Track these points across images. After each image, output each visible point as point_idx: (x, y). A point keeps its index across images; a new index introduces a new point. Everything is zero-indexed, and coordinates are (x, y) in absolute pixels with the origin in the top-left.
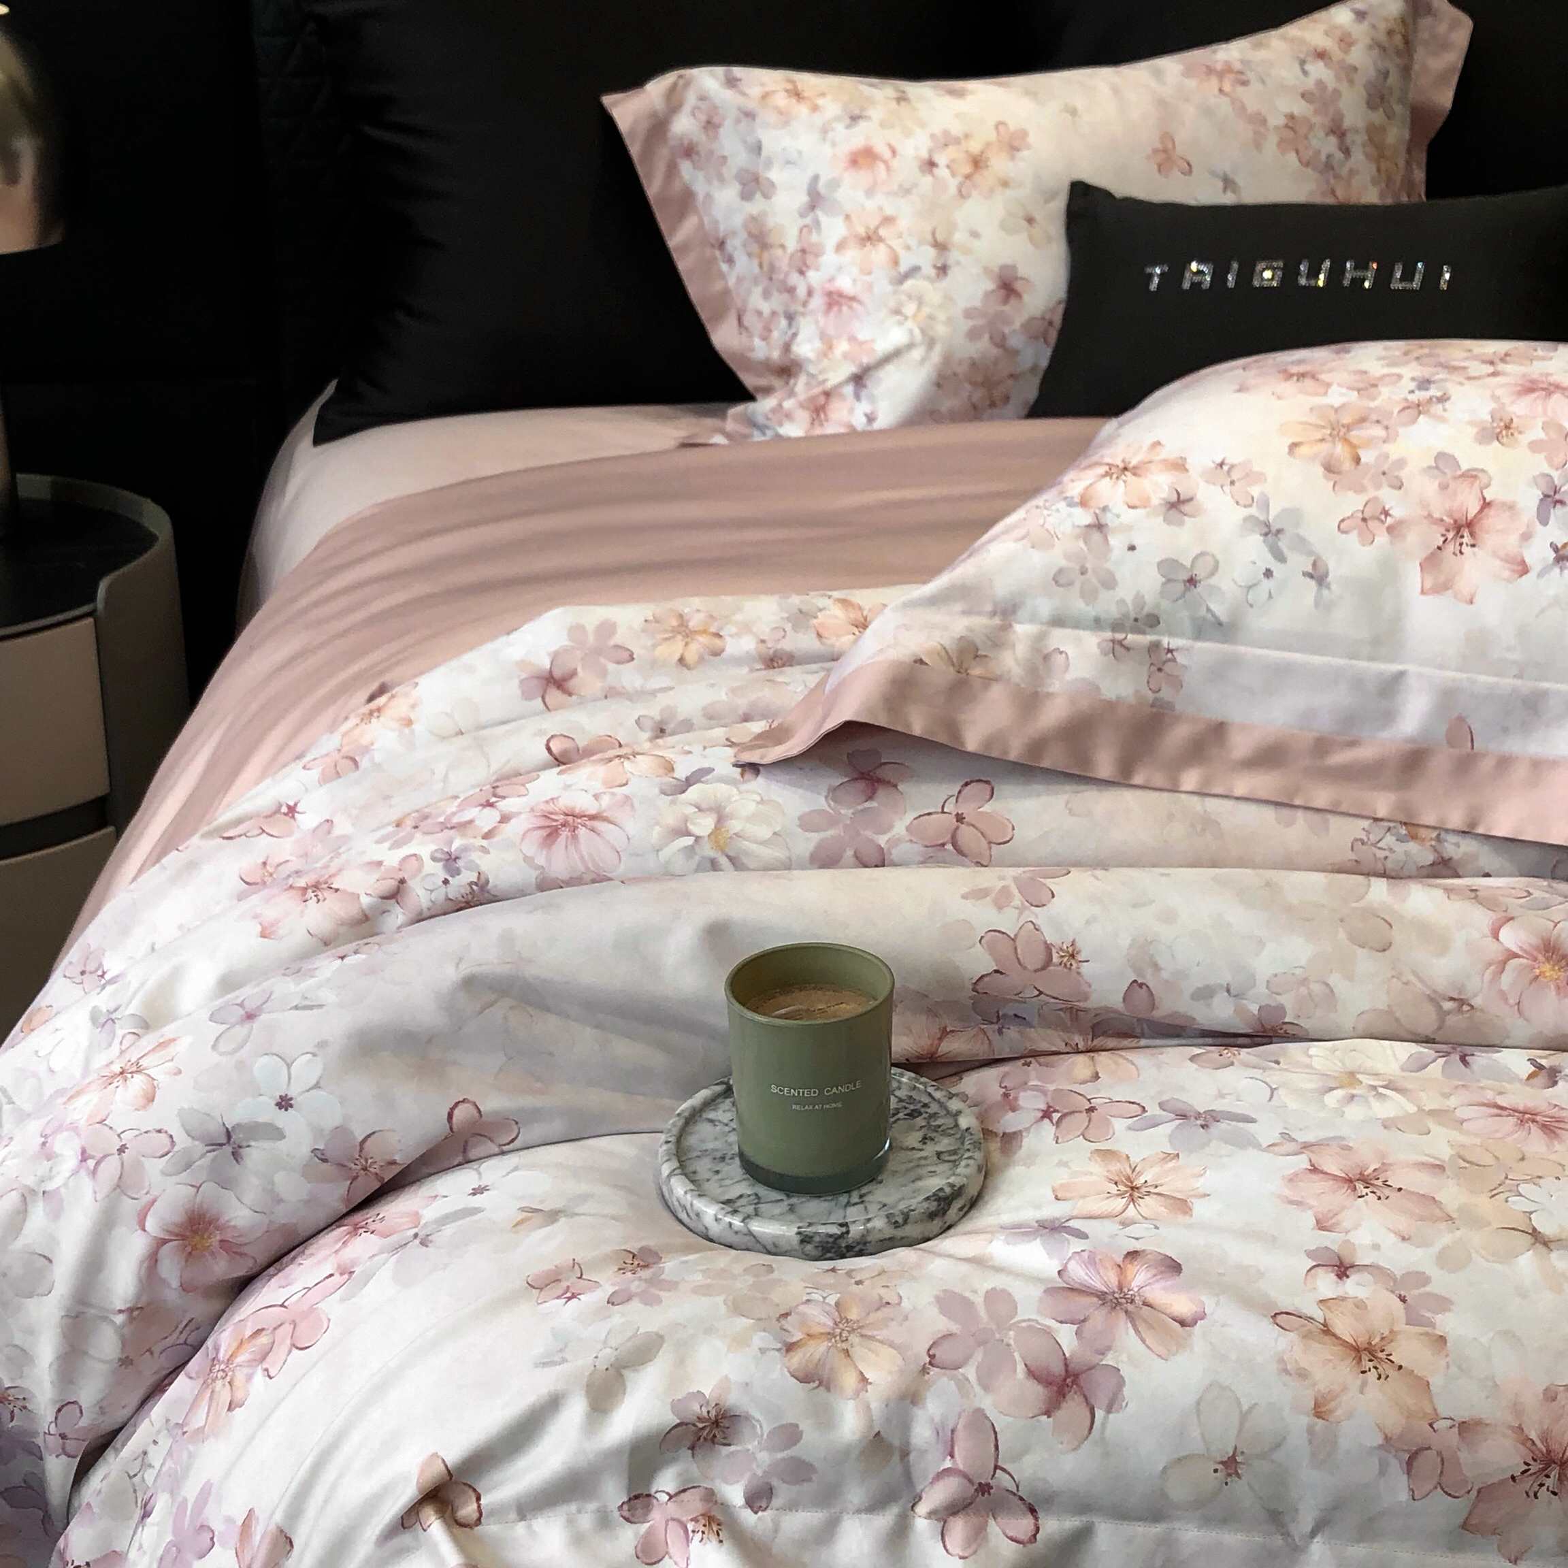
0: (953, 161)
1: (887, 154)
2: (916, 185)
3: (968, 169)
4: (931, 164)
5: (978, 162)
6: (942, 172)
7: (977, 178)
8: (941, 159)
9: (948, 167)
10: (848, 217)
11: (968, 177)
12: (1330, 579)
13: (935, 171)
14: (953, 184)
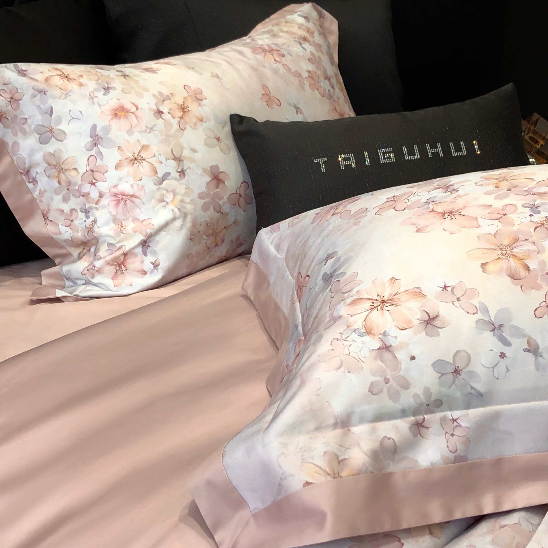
0: (171, 109)
1: (134, 109)
2: (155, 125)
3: (180, 114)
4: (160, 113)
5: (184, 109)
6: (167, 116)
7: (186, 118)
8: (165, 109)
9: (169, 113)
10: (119, 148)
11: (182, 118)
12: (540, 350)
13: (163, 116)
14: (175, 122)
